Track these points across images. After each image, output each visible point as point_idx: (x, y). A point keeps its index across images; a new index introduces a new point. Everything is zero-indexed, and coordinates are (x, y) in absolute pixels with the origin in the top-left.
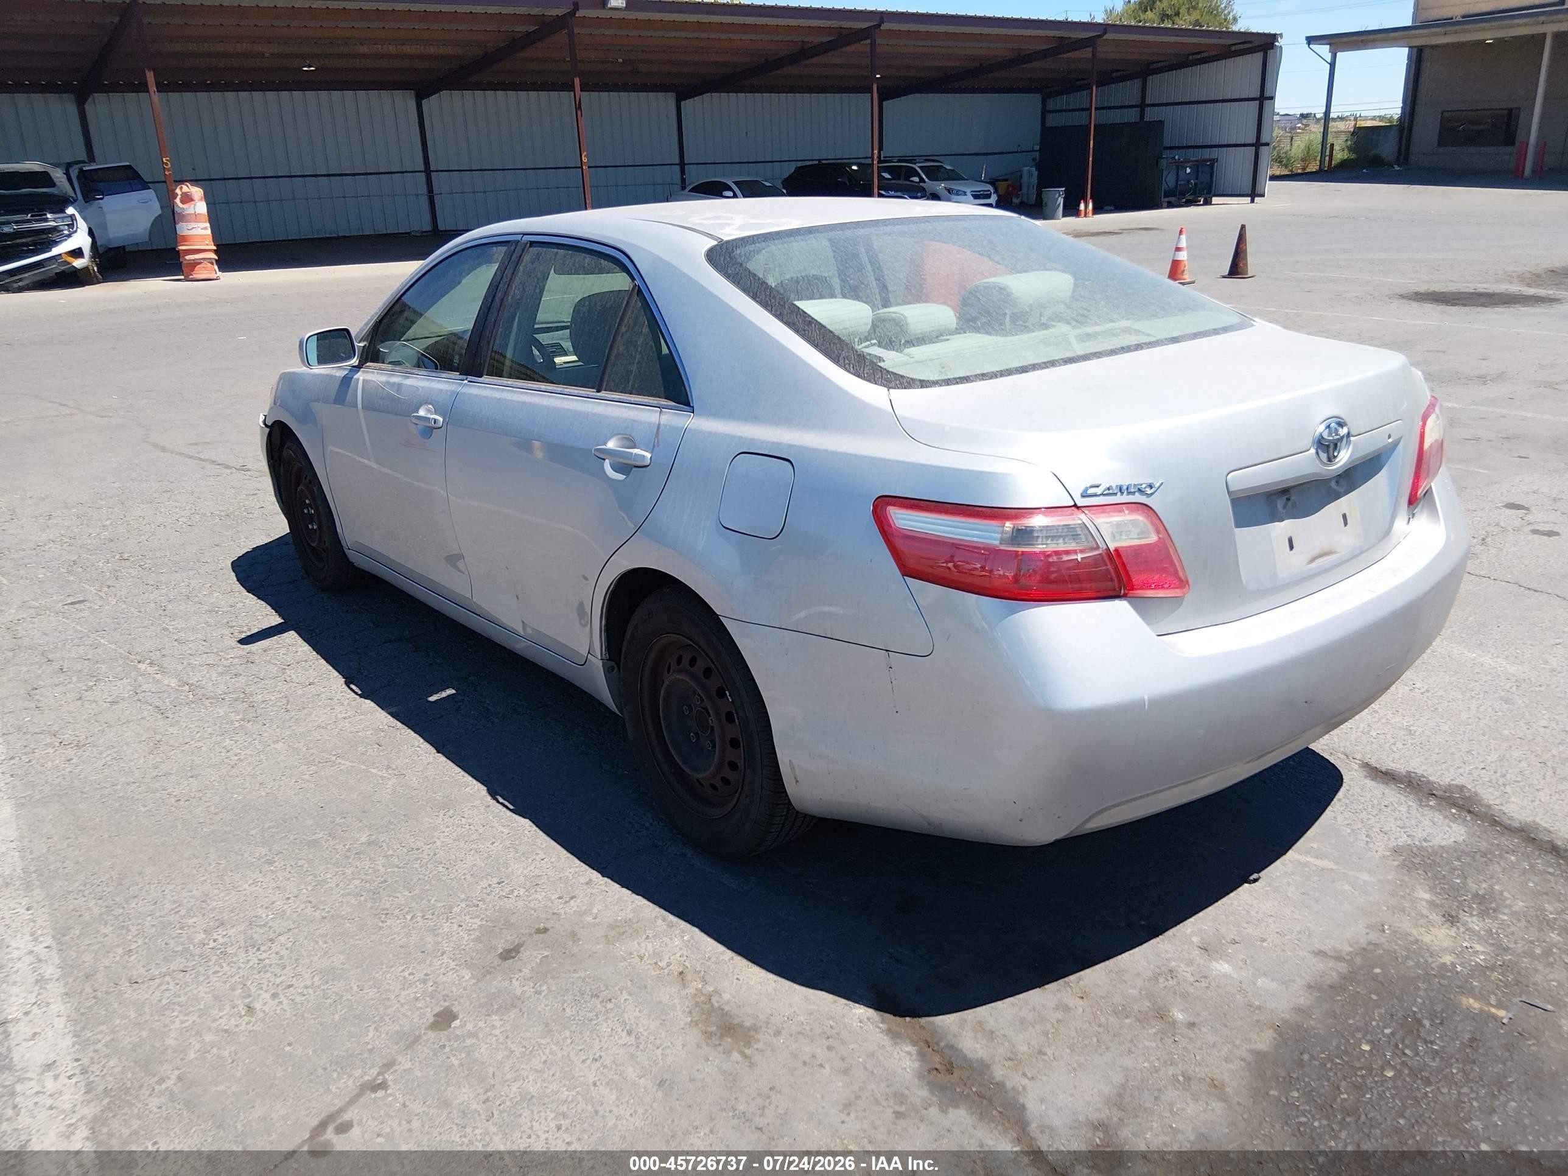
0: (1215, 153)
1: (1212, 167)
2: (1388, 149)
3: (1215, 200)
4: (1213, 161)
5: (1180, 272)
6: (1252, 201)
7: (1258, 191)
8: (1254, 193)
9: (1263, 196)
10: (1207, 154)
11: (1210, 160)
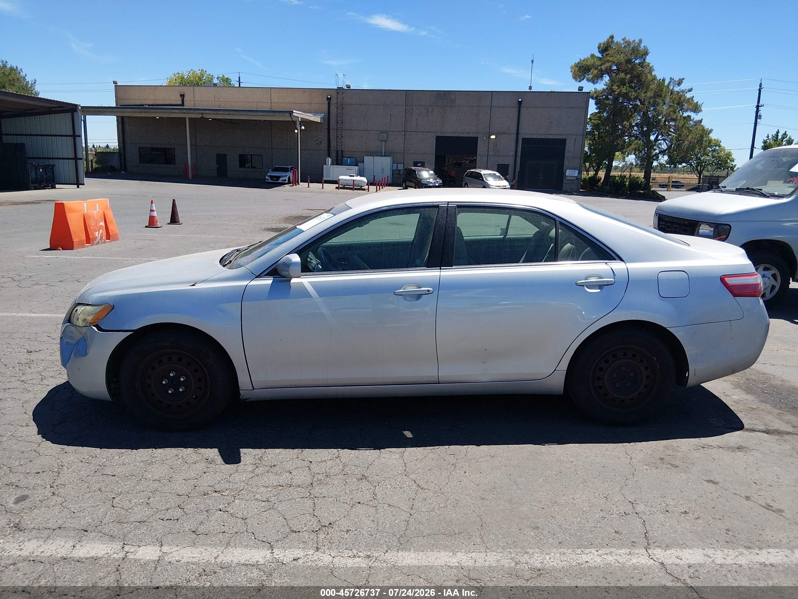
0: (56, 162)
1: (53, 168)
2: (115, 162)
3: (57, 186)
4: (53, 166)
5: (155, 222)
6: (78, 187)
7: (80, 182)
8: (78, 183)
9: (84, 184)
10: (51, 162)
11: (51, 165)
